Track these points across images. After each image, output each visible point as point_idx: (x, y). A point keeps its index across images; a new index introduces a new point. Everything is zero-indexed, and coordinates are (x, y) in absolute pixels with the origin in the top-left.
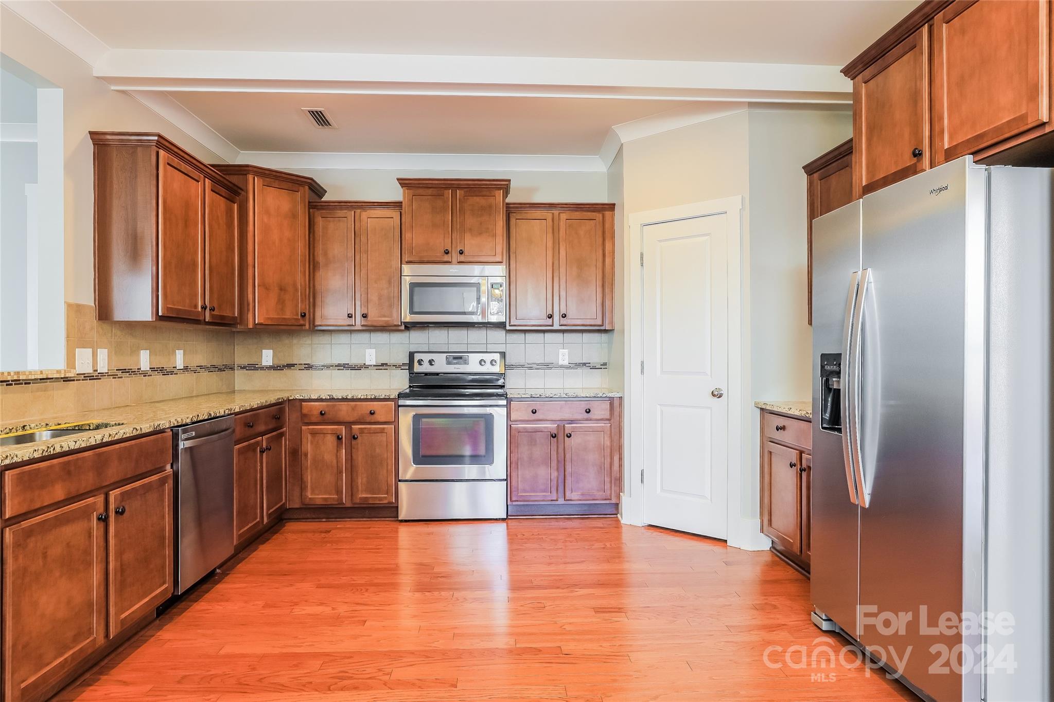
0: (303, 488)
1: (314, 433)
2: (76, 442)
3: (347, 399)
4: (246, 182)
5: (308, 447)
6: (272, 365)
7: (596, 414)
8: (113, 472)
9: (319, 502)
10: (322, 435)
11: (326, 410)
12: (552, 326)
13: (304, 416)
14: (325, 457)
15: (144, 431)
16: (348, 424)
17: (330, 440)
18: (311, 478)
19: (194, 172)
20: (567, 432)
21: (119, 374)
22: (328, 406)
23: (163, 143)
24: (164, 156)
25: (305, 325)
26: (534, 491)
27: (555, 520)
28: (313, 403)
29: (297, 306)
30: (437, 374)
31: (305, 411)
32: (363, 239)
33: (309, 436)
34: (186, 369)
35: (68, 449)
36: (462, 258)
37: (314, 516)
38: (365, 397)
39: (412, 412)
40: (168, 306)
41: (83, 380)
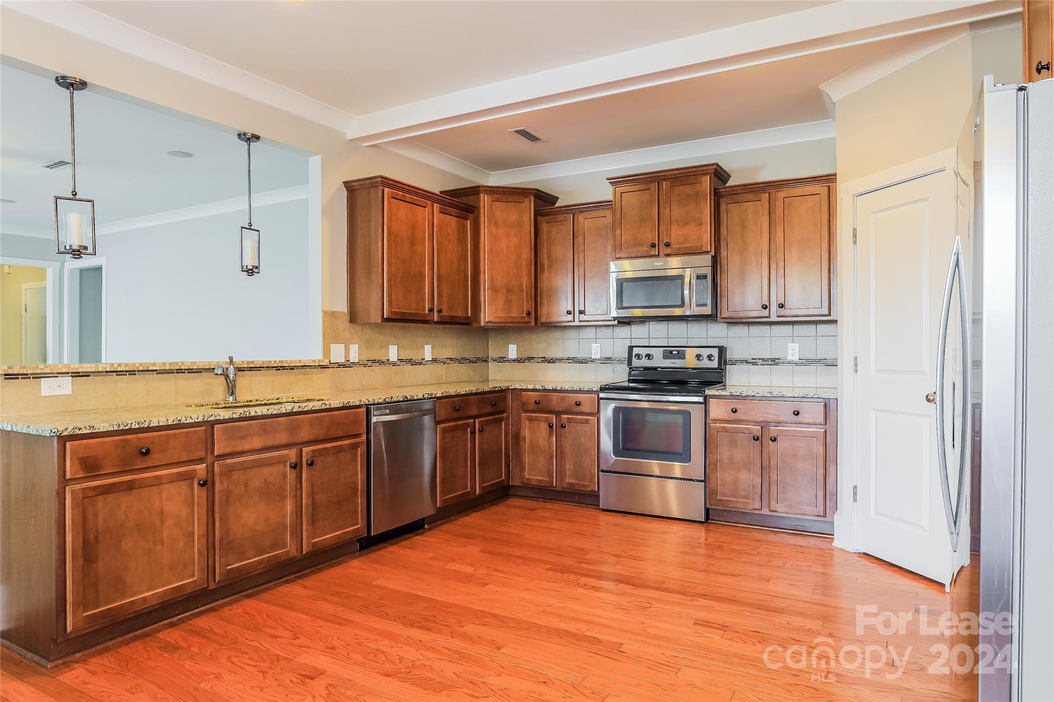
0: (522, 469)
1: (531, 420)
2: (268, 410)
3: (556, 390)
4: (479, 200)
5: (526, 433)
6: (516, 358)
7: (804, 417)
8: (305, 434)
9: (534, 483)
10: (537, 422)
11: (541, 399)
12: (769, 317)
13: (523, 404)
14: (540, 442)
15: (332, 406)
16: (558, 413)
17: (544, 426)
18: (529, 461)
19: (420, 200)
20: (773, 435)
21: (370, 363)
22: (542, 395)
23: (386, 182)
24: (388, 193)
25: (531, 323)
26: (734, 496)
27: (757, 530)
28: (530, 393)
29: (523, 305)
30: (656, 369)
31: (524, 399)
32: (581, 239)
33: (527, 422)
34: (434, 360)
35: (261, 414)
36: (668, 251)
37: (533, 495)
38: (572, 389)
39: (612, 406)
40: (393, 310)
41: (336, 367)
